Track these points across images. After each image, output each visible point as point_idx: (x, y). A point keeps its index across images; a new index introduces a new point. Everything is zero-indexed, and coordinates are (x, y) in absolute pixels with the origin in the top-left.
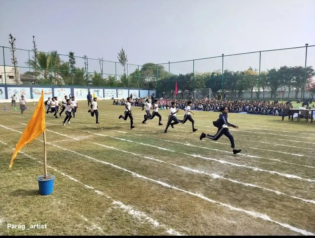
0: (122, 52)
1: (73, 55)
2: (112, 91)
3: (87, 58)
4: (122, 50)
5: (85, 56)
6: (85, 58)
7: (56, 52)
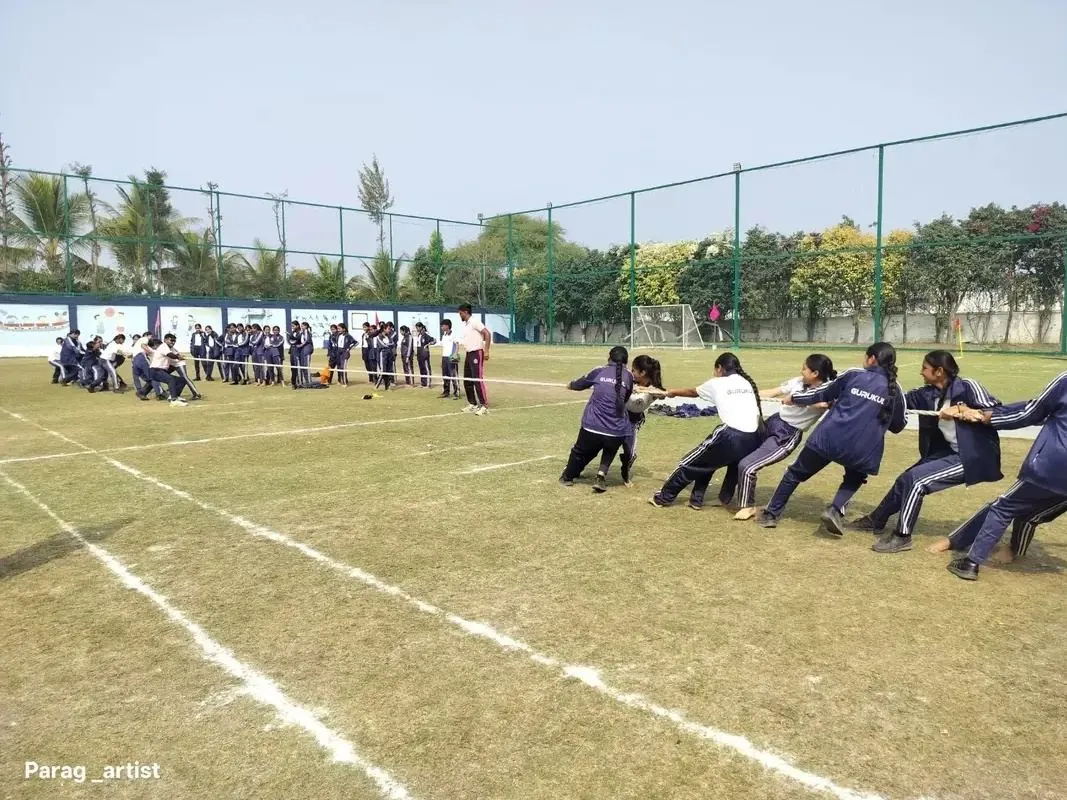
0: (373, 170)
1: (162, 182)
2: (326, 319)
3: (218, 193)
4: (375, 165)
5: (210, 185)
6: (211, 191)
7: (89, 168)
